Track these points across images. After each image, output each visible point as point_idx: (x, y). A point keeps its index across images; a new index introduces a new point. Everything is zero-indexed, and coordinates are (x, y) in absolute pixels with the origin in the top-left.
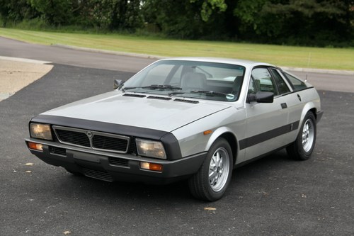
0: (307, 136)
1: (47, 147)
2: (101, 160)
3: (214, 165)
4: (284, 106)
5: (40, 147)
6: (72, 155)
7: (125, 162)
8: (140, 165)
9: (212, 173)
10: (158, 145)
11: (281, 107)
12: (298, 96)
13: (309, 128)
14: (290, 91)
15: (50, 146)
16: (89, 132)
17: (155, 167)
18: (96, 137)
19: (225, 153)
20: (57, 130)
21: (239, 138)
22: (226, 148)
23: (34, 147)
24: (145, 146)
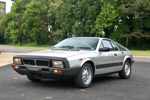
0: (127, 69)
1: (19, 67)
2: (39, 70)
3: (85, 73)
4: (116, 55)
5: (17, 67)
6: (28, 69)
7: (48, 70)
8: (53, 71)
9: (84, 76)
10: (60, 63)
11: (114, 55)
12: (122, 52)
13: (128, 66)
14: (118, 50)
15: (20, 66)
16: (35, 59)
17: (59, 72)
18: (37, 61)
19: (90, 69)
20: (23, 60)
21: (95, 64)
22: (90, 67)
23: (15, 67)
24: (55, 63)
